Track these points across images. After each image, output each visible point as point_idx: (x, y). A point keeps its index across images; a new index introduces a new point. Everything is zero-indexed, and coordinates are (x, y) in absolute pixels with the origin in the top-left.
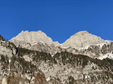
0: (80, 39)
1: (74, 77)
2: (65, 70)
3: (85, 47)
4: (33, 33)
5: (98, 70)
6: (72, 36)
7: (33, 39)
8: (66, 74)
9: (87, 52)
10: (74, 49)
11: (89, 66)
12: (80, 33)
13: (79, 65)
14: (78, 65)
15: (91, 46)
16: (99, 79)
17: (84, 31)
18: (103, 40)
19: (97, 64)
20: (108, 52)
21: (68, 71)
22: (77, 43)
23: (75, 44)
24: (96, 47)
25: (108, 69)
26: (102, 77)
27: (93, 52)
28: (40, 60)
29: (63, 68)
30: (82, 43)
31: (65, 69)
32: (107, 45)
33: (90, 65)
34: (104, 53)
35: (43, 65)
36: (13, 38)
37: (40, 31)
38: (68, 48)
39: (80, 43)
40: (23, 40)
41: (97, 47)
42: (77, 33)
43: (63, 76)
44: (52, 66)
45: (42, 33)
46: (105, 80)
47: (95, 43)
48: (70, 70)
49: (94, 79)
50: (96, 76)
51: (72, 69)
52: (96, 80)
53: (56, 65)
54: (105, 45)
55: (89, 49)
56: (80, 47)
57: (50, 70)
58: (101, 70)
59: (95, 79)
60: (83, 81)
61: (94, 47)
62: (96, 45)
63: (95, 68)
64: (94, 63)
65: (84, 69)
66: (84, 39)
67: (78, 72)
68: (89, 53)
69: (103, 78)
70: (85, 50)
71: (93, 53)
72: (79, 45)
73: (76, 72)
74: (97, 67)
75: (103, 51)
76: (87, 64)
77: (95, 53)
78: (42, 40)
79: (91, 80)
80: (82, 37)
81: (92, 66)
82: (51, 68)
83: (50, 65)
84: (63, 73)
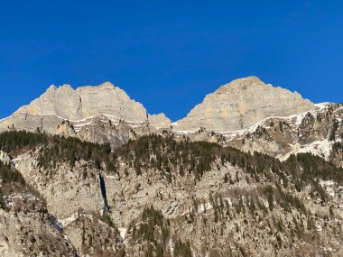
0: (234, 102)
1: (164, 212)
2: (138, 190)
3: (251, 128)
4: (85, 92)
5: (242, 185)
6: (211, 95)
7: (84, 110)
8: (142, 202)
9: (253, 141)
10: (213, 133)
11: (216, 173)
12: (235, 84)
13: (186, 173)
14: (182, 173)
15: (267, 121)
16: (238, 212)
17: (248, 78)
18: (307, 101)
19: (242, 166)
20: (317, 137)
21: (147, 194)
22: (225, 115)
23: (220, 118)
24: (280, 123)
25: (286, 181)
26: (247, 205)
27: (270, 140)
28: (55, 162)
29: (134, 185)
30: (241, 116)
31: (138, 188)
32: (315, 115)
33: (219, 169)
34: (304, 141)
35: (63, 176)
36: (20, 109)
37: (108, 85)
38: (196, 134)
39: (236, 114)
40: (53, 113)
41: (284, 123)
42: (226, 86)
43: (130, 209)
44: (91, 179)
45: (113, 91)
46: (257, 215)
47: (283, 113)
48: (152, 191)
49: (223, 213)
50: (230, 203)
51: (159, 185)
52: (228, 213)
53: (112, 177)
54: (309, 114)
55: (261, 132)
56: (236, 128)
57: (83, 190)
58: (255, 186)
59: (225, 212)
60: (189, 222)
61: (277, 125)
62: (285, 118)
63: (233, 178)
64: (233, 164)
65: (200, 184)
66: (248, 101)
67: (179, 195)
68: (259, 143)
69: (252, 208)
70: (248, 136)
71: (270, 144)
72: (234, 121)
73: (172, 194)
74: (239, 176)
75: (300, 135)
76: (209, 169)
77: (278, 142)
78: (111, 112)
79: (213, 217)
80: (241, 96)
81: (223, 175)
82: (88, 185)
83: (85, 175)
84: (131, 201)
